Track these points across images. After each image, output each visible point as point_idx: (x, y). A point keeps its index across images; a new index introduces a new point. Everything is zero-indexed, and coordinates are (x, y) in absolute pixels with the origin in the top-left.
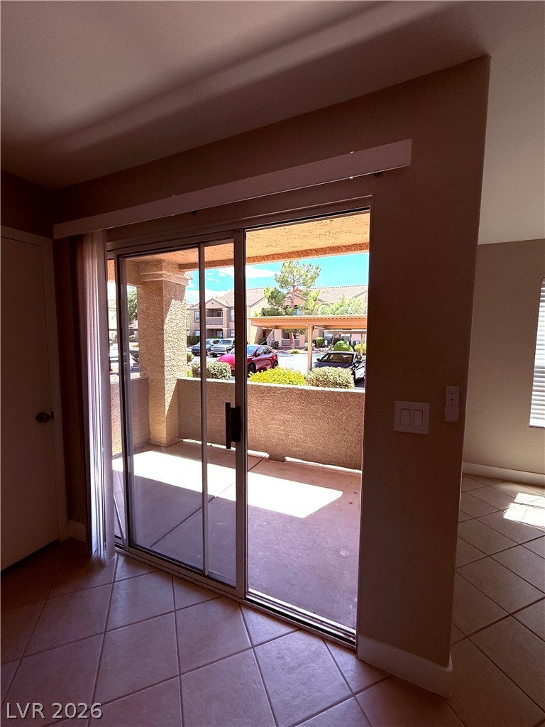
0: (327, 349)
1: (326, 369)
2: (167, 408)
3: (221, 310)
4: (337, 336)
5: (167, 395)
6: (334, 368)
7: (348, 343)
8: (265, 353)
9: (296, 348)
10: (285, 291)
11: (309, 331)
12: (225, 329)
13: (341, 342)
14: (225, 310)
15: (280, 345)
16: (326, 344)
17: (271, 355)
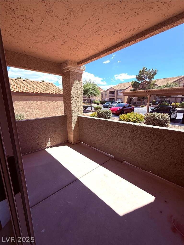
0: (157, 105)
1: (154, 113)
2: (73, 129)
3: (114, 91)
4: (163, 100)
5: (73, 123)
6: (159, 114)
7: (168, 103)
8: (129, 107)
9: (143, 105)
10: (140, 82)
11: (149, 97)
12: (115, 98)
13: (165, 102)
14: (116, 91)
15: (136, 104)
16: (157, 103)
17: (131, 107)
